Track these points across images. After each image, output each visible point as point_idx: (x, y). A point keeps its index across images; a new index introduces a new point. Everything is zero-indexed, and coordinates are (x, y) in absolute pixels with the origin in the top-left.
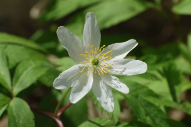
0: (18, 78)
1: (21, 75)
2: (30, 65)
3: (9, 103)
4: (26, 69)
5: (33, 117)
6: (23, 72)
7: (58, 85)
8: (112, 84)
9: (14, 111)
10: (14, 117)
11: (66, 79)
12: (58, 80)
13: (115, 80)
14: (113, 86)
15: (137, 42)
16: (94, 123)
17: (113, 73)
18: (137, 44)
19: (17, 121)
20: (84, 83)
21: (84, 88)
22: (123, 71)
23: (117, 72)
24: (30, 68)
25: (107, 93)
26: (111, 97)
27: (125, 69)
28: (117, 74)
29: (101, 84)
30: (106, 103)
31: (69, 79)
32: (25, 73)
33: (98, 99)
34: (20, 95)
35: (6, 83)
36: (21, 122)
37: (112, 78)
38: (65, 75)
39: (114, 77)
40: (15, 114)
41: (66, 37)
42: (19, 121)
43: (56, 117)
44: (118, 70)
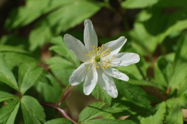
0: (22, 79)
1: (24, 76)
2: (28, 67)
3: (20, 101)
4: (26, 71)
5: (43, 110)
6: (24, 75)
7: (73, 82)
8: (113, 75)
9: (26, 107)
10: (27, 112)
11: (77, 76)
12: (72, 78)
13: (115, 71)
14: (114, 76)
15: (126, 38)
16: (93, 107)
17: (112, 65)
18: (126, 40)
19: (30, 115)
20: (91, 78)
21: (92, 81)
22: (120, 63)
23: (115, 64)
24: (29, 70)
25: (110, 82)
26: (114, 85)
27: (121, 61)
28: (115, 66)
29: (104, 76)
30: (111, 91)
31: (79, 76)
32: (26, 74)
33: (104, 88)
34: (27, 93)
35: (13, 85)
36: (34, 115)
37: (112, 70)
38: (76, 73)
39: (114, 69)
40: (28, 109)
41: (71, 42)
42: (32, 115)
43: (58, 106)
44: (115, 62)
